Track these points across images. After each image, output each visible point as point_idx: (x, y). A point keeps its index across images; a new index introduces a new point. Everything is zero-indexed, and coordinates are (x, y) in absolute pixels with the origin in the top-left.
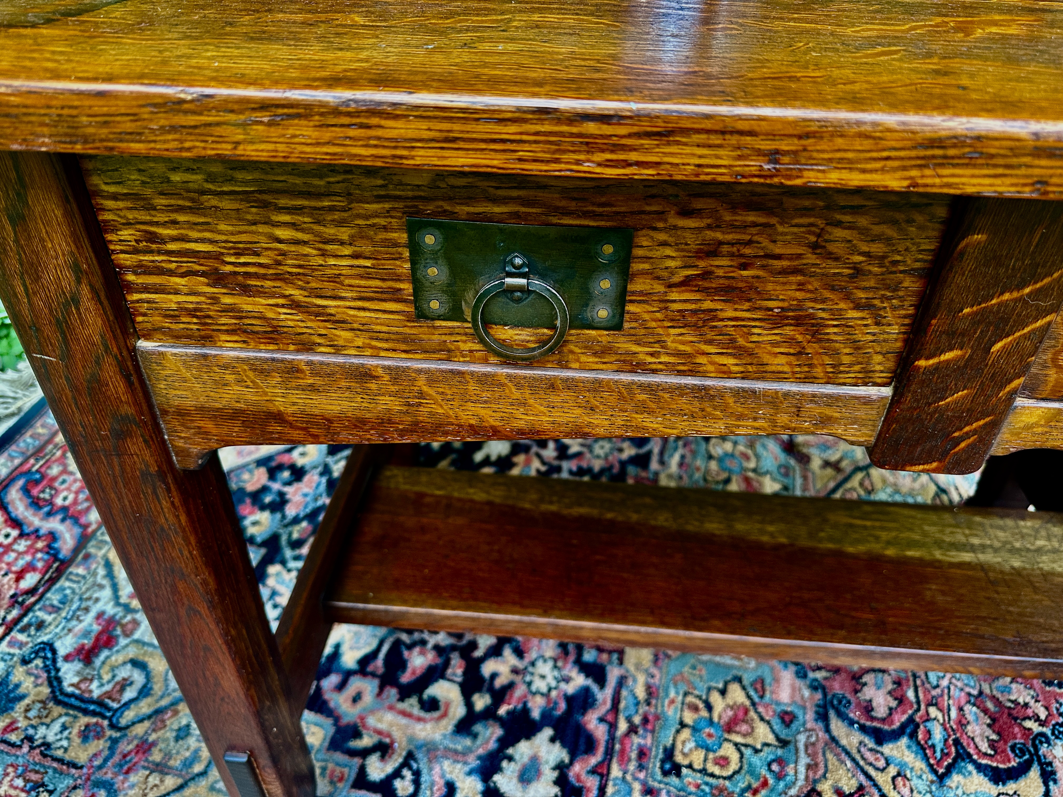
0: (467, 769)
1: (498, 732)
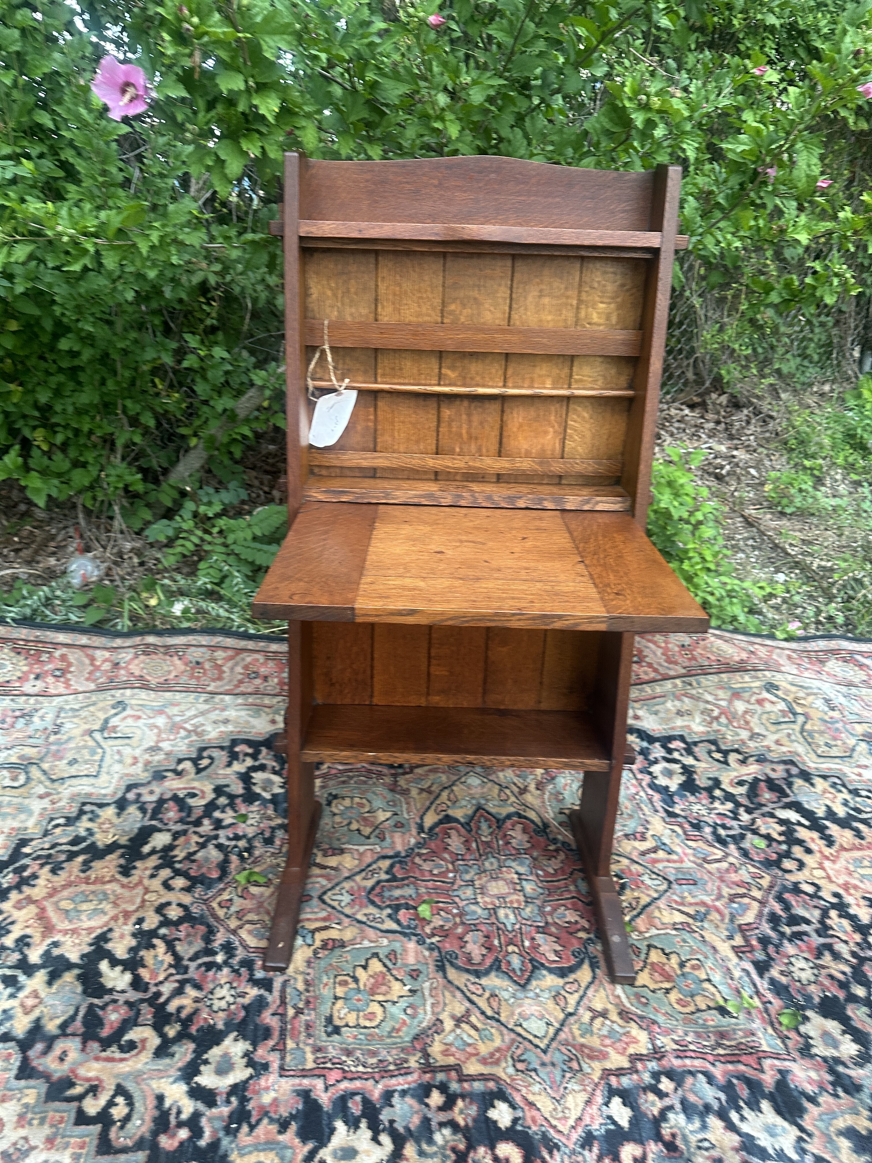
0: (171, 1080)
1: (192, 1046)
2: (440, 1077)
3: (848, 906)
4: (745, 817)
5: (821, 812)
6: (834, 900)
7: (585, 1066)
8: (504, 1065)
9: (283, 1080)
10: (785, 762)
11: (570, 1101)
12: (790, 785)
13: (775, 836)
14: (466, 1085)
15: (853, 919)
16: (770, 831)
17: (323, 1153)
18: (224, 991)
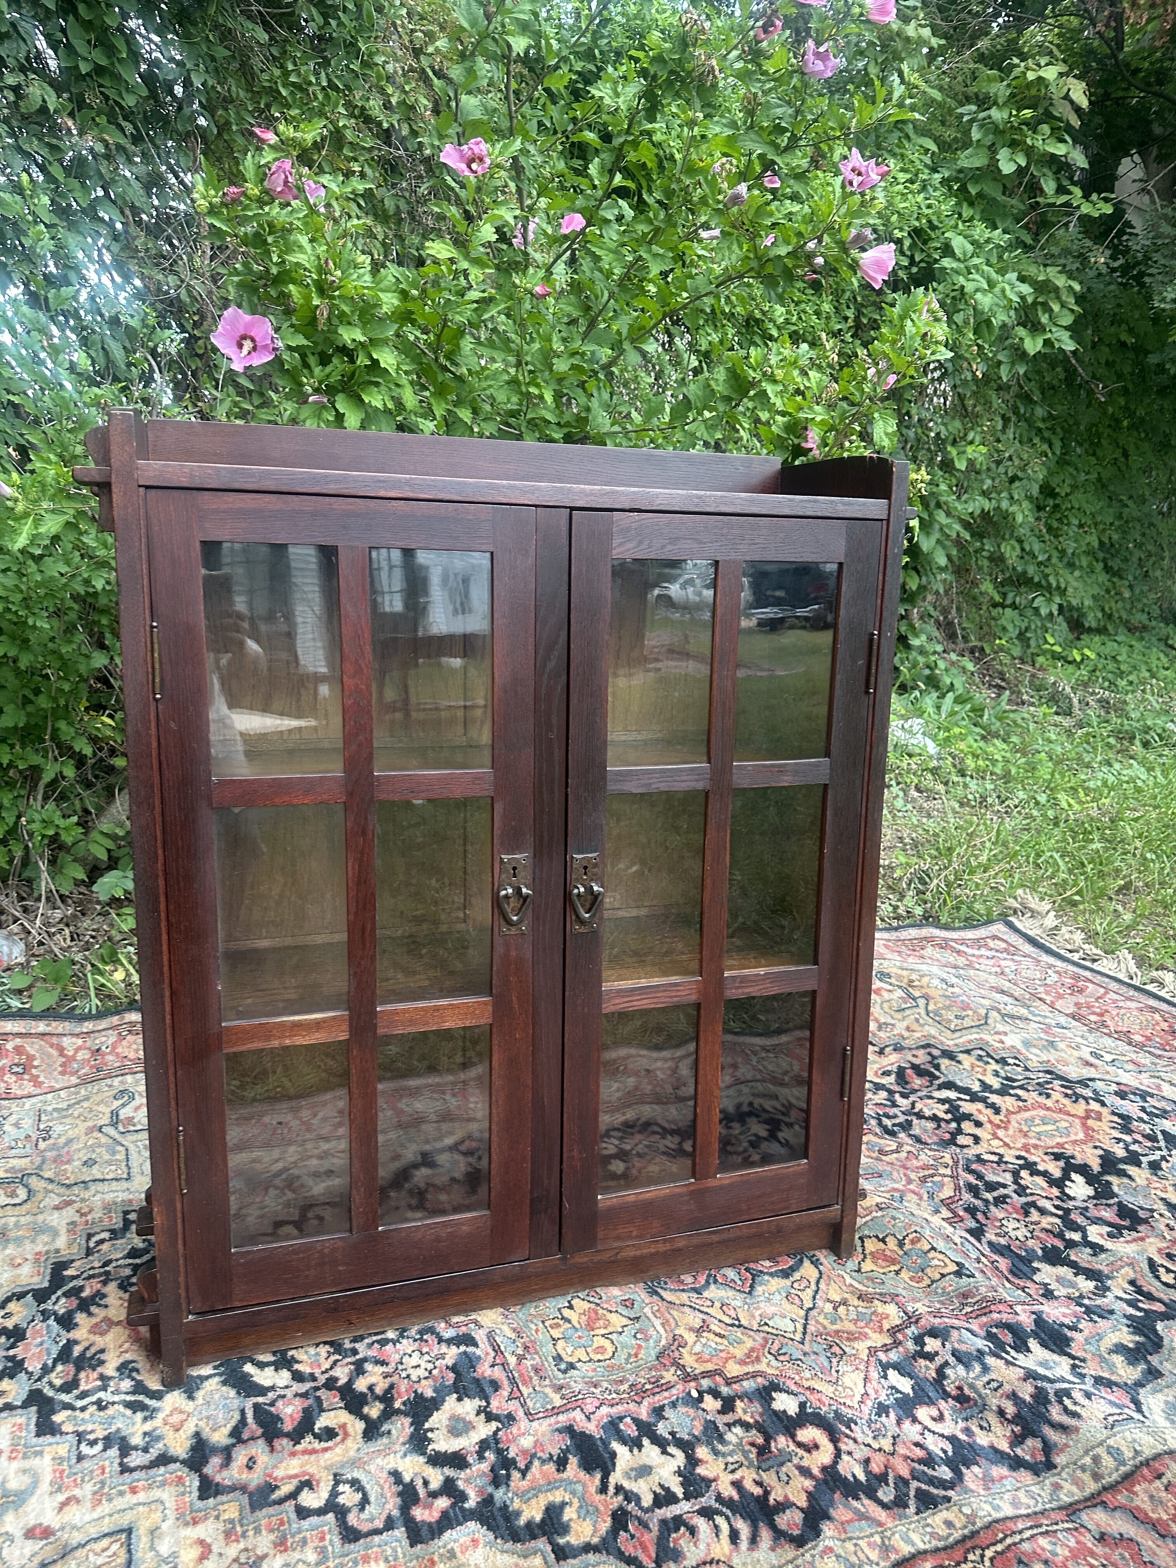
0: (400, 1455)
1: (406, 1420)
2: (705, 1383)
3: (1035, 1164)
4: (903, 1103)
5: (976, 1087)
6: (1021, 1162)
7: (847, 1349)
8: (765, 1361)
9: (535, 1424)
10: (923, 1047)
11: (847, 1380)
12: (937, 1067)
13: (942, 1115)
14: (735, 1386)
15: (1045, 1174)
16: (935, 1111)
17: (614, 1479)
18: (415, 1359)
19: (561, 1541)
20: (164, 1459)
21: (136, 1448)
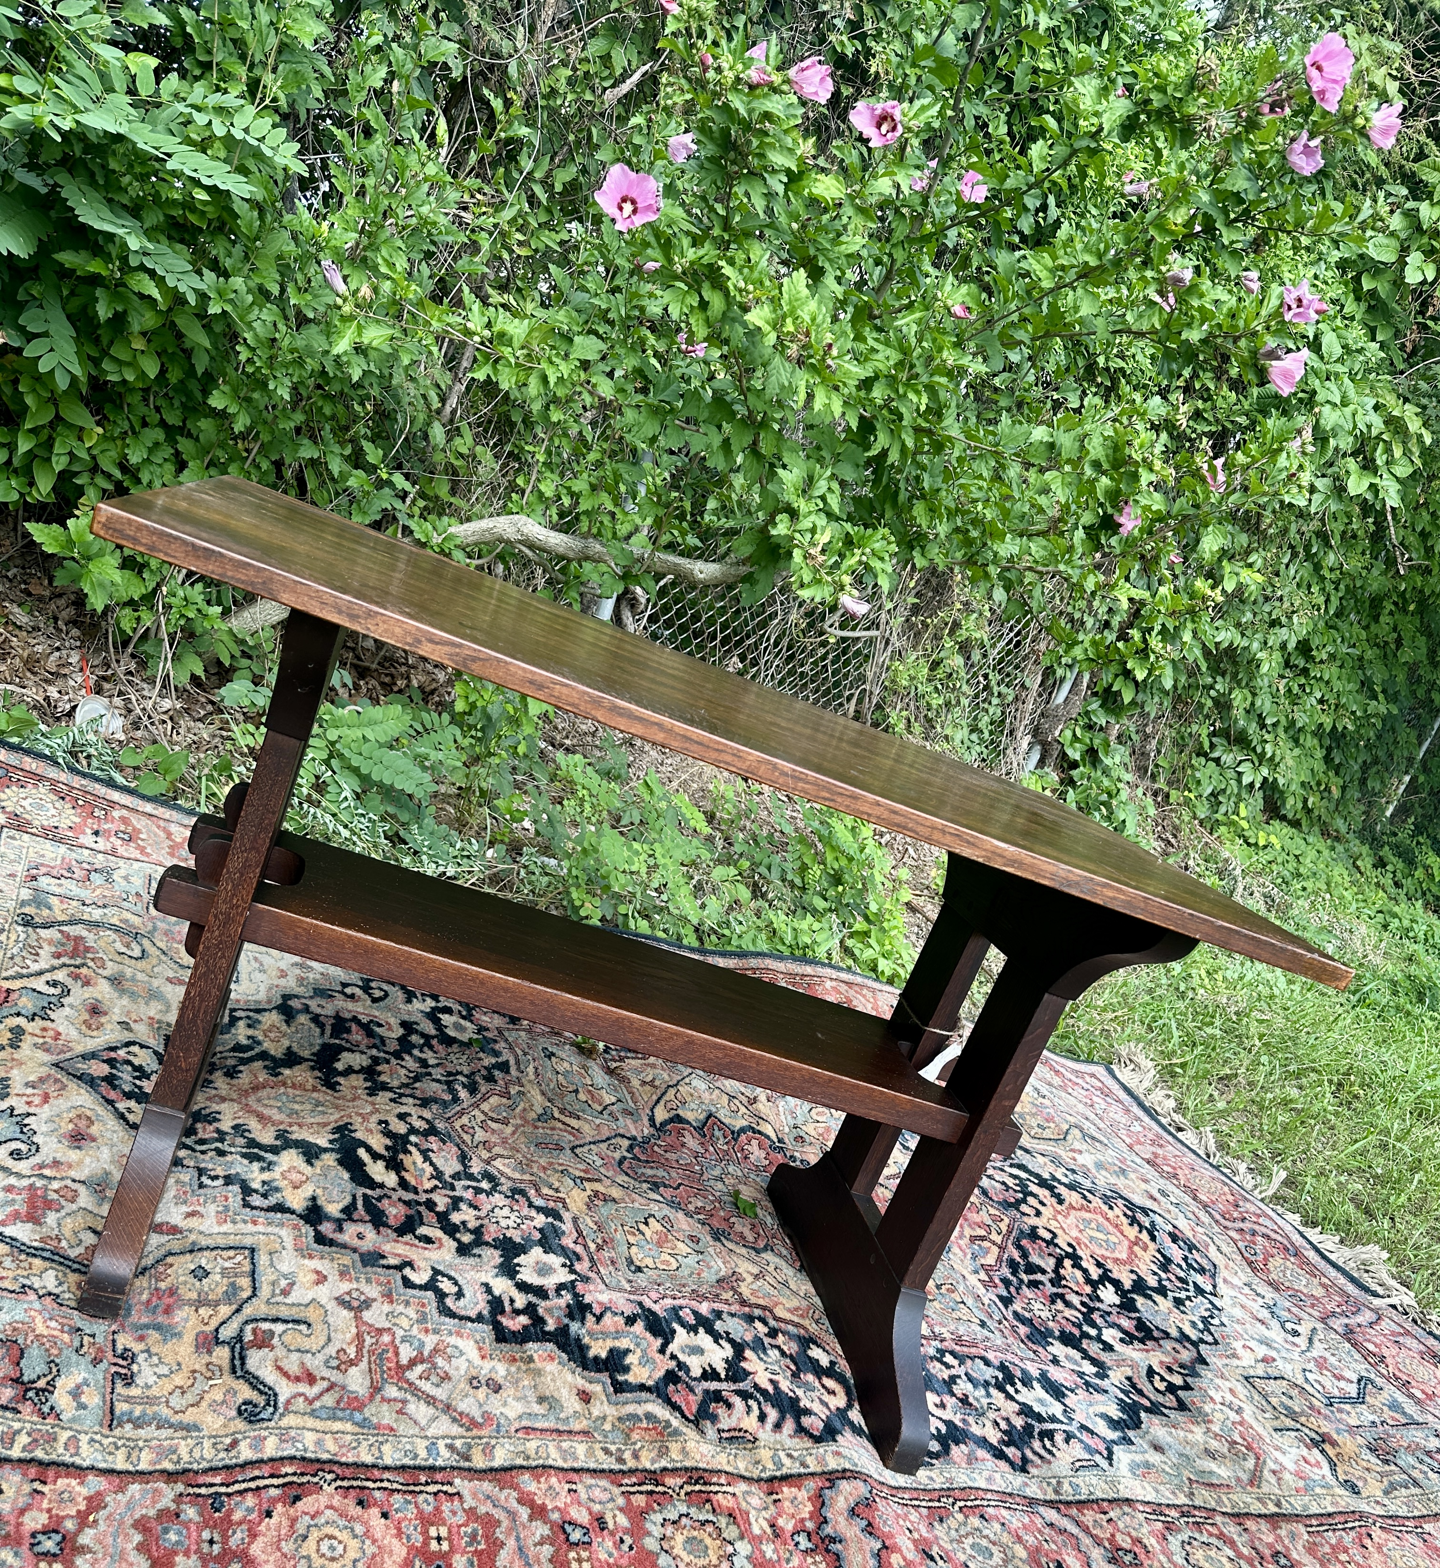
0: (491, 1274)
1: (496, 1252)
2: (758, 1312)
14: (780, 1324)
17: (672, 1348)
18: (506, 1211)
19: (621, 1378)
20: (280, 1208)
21: (256, 1191)
